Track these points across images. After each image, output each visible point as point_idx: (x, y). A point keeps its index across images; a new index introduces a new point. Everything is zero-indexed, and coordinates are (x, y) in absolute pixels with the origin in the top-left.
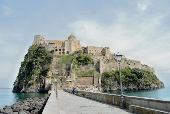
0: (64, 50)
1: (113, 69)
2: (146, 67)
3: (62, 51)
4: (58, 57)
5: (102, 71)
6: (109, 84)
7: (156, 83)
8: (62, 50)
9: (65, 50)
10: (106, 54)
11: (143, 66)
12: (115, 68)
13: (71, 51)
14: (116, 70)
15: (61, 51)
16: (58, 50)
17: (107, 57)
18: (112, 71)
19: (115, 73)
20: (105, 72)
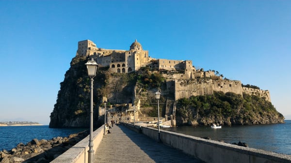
0: (124, 65)
1: (195, 94)
2: (253, 89)
3: (121, 68)
4: (116, 76)
5: (178, 96)
6: (187, 115)
7: (268, 115)
8: (121, 65)
9: (126, 66)
10: (187, 70)
11: (247, 88)
12: (197, 93)
13: (134, 67)
14: (199, 95)
15: (119, 68)
16: (116, 66)
17: (187, 76)
18: (193, 96)
19: (196, 100)
20: (181, 97)
